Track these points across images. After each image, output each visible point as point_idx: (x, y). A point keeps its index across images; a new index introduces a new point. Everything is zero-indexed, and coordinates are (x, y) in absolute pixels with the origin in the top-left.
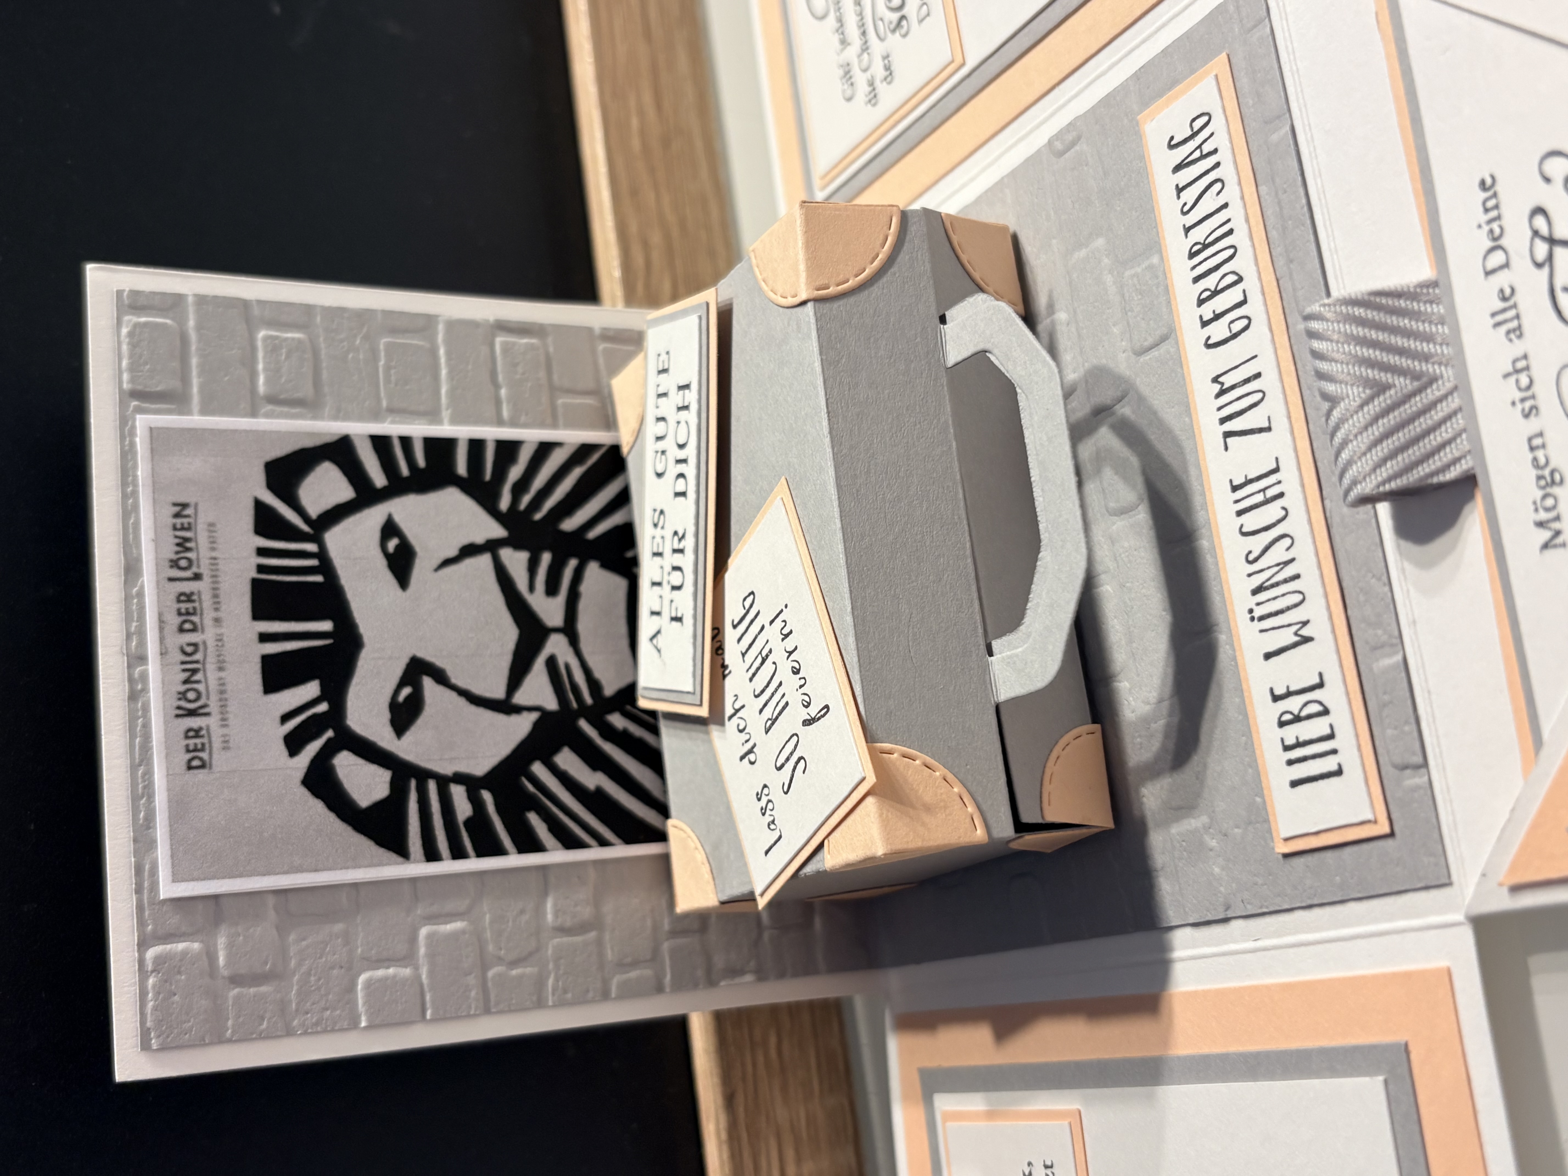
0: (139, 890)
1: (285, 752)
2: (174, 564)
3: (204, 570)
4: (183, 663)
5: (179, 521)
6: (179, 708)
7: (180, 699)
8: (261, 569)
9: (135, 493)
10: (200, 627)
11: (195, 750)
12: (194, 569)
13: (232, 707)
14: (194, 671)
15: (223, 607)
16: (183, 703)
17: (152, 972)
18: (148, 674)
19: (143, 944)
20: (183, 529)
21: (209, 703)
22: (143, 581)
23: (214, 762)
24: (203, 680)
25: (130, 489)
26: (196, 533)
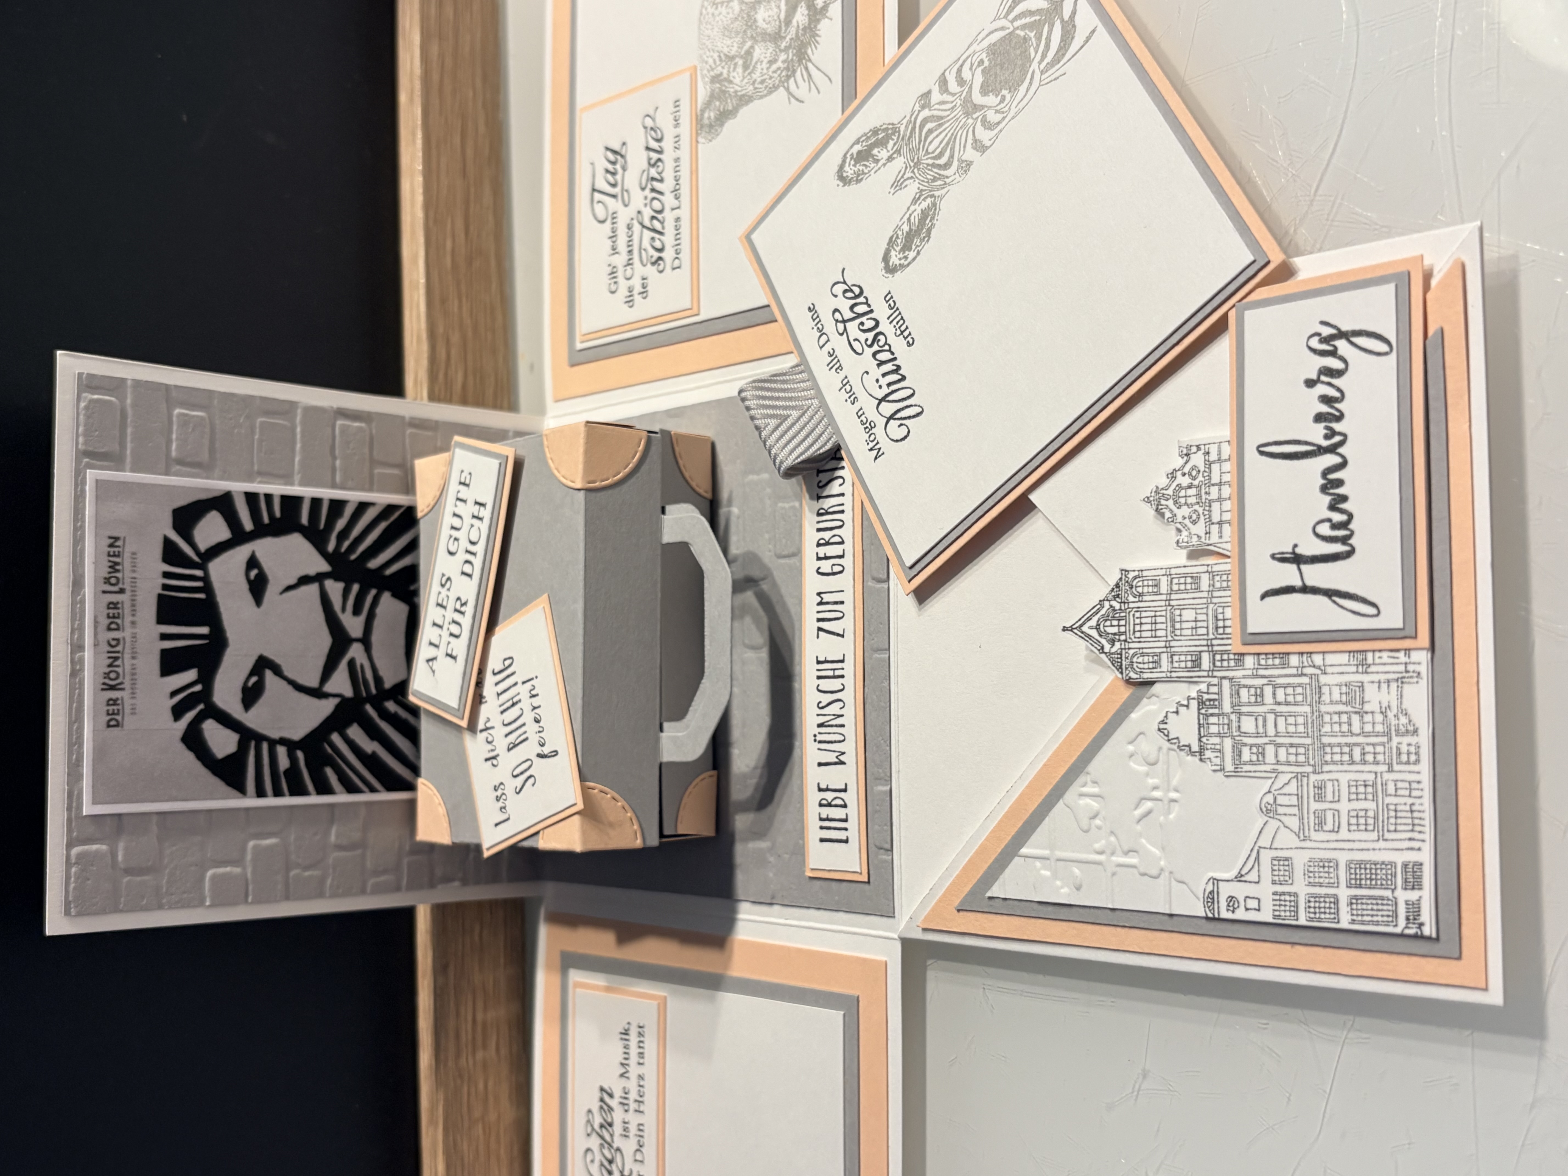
0: (69, 809)
1: (172, 718)
2: (107, 581)
3: (127, 587)
4: (109, 652)
5: (112, 550)
6: (104, 684)
7: (105, 678)
8: (165, 587)
9: (82, 527)
10: (121, 627)
11: (113, 714)
12: (120, 586)
13: (140, 685)
14: (116, 659)
15: (138, 614)
16: (107, 681)
17: (75, 864)
18: (84, 659)
19: (70, 845)
20: (114, 556)
21: (124, 681)
22: (84, 592)
23: (125, 723)
24: (121, 665)
25: (79, 524)
26: (123, 559)
